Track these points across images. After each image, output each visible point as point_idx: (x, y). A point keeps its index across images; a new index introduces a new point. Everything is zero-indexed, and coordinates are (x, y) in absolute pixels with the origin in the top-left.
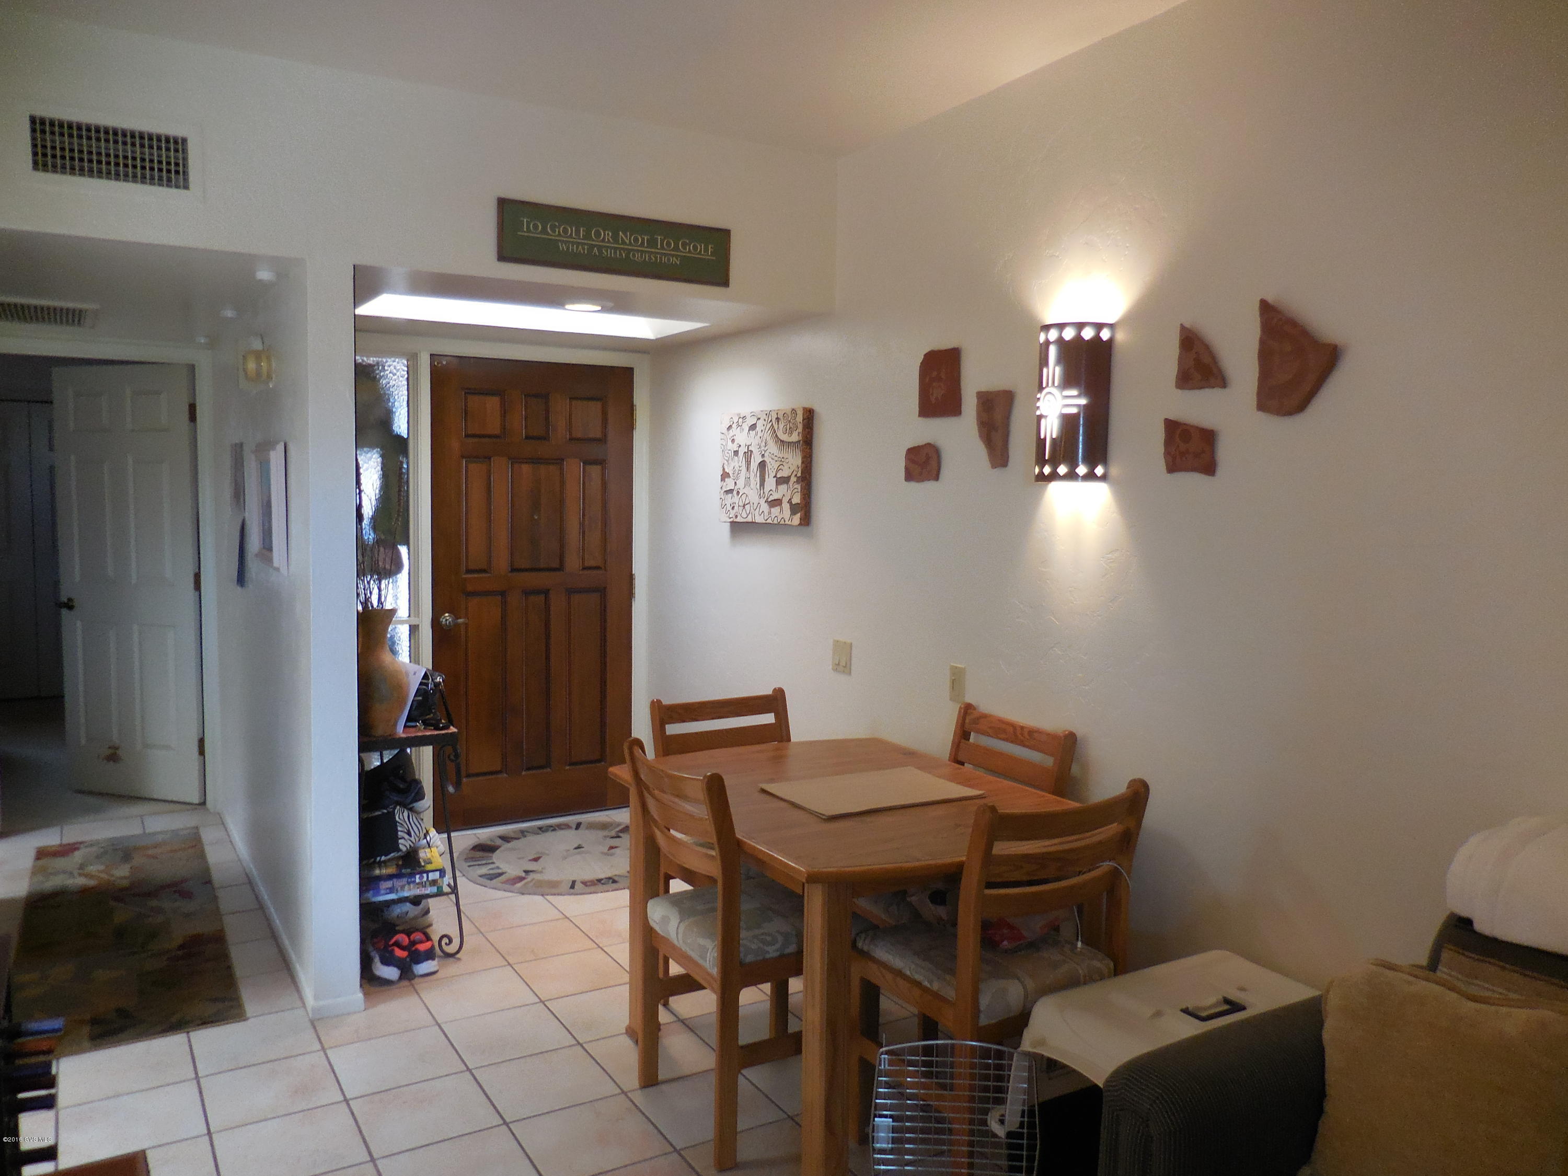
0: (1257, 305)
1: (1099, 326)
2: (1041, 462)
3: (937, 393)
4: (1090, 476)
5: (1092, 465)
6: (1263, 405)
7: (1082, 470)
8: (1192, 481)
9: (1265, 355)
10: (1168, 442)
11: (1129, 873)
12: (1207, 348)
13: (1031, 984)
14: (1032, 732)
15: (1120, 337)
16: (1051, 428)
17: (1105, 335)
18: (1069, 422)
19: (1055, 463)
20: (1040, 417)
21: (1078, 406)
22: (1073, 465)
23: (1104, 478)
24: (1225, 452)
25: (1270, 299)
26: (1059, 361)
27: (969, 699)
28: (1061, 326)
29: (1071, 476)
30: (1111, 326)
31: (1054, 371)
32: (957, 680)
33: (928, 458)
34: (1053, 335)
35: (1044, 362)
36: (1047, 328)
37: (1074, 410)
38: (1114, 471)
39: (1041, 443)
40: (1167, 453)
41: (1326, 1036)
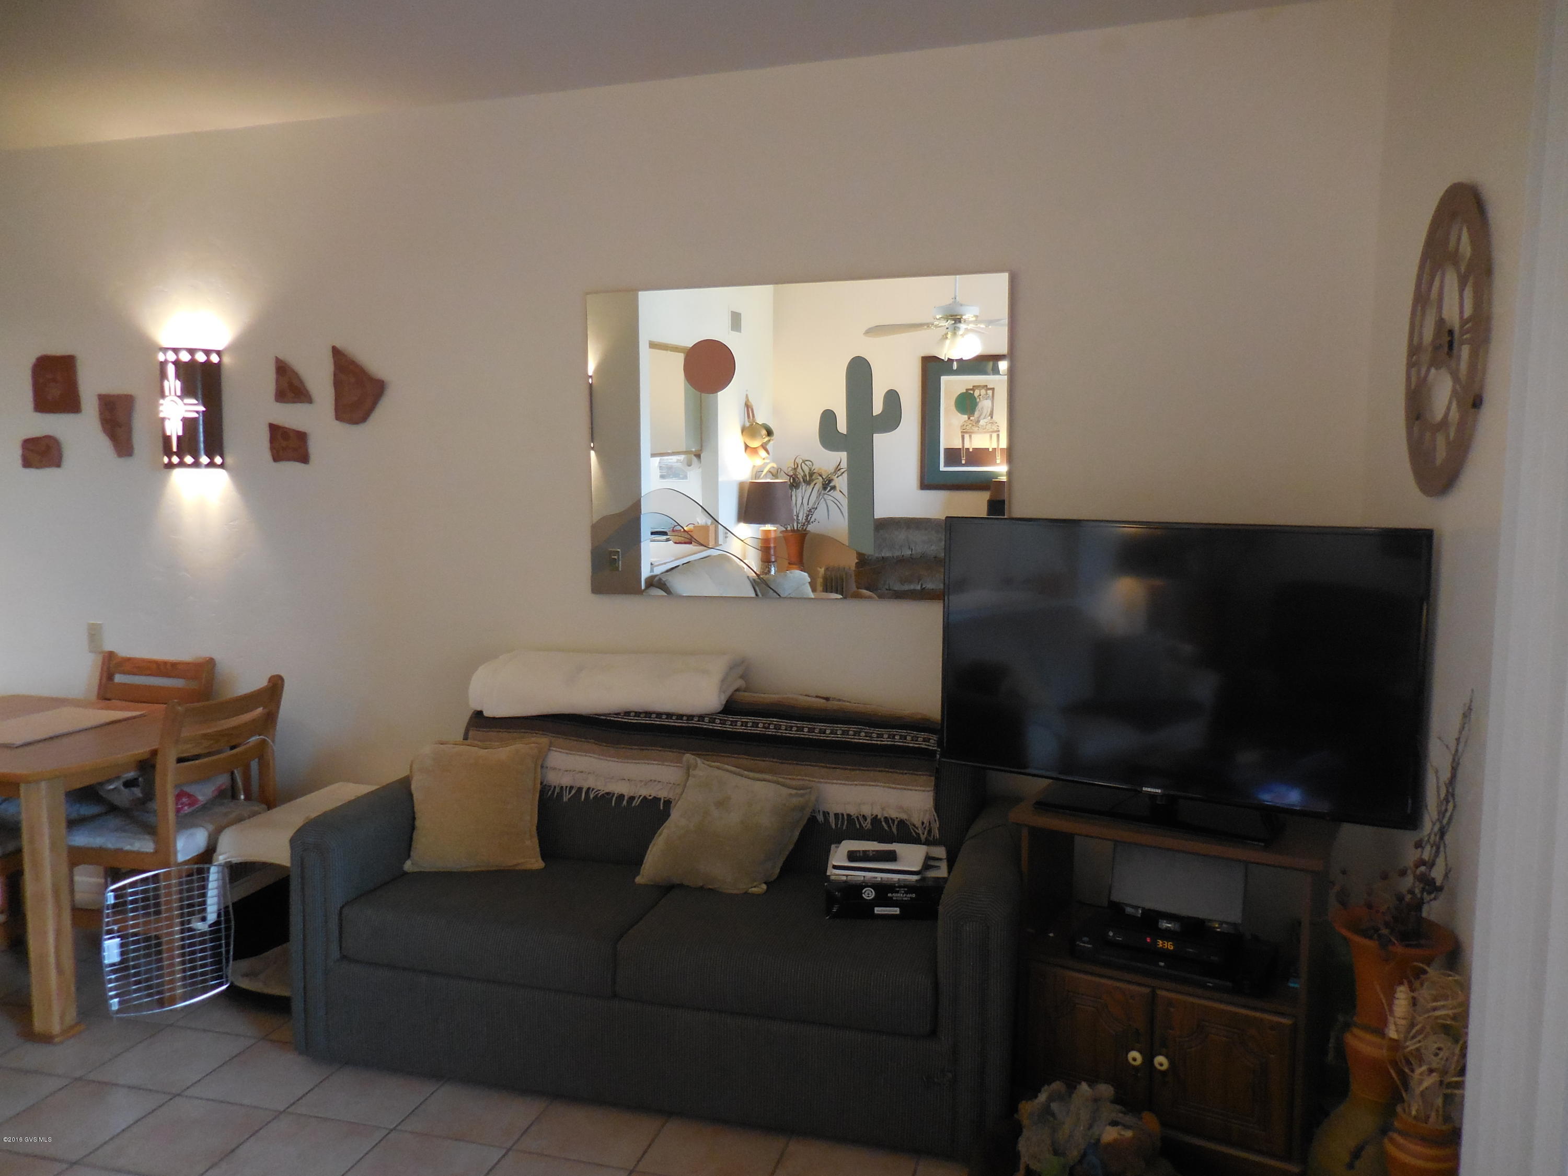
0: (330, 350)
1: (207, 352)
2: (168, 452)
3: (54, 392)
4: (211, 464)
5: (210, 455)
6: (338, 417)
7: (204, 460)
8: (291, 468)
9: (338, 385)
10: (272, 440)
11: (273, 741)
12: (296, 375)
13: (211, 827)
14: (174, 665)
15: (226, 360)
16: (174, 429)
17: (215, 359)
18: (189, 424)
19: (180, 454)
20: (163, 419)
21: (197, 412)
22: (196, 456)
23: (222, 466)
24: (314, 447)
25: (338, 346)
26: (177, 376)
27: (108, 647)
28: (176, 351)
29: (196, 464)
30: (219, 353)
31: (173, 384)
32: (94, 633)
33: (48, 447)
34: (171, 356)
35: (163, 375)
36: (165, 350)
37: (195, 415)
38: (229, 460)
39: (167, 440)
40: (272, 448)
41: (413, 787)
